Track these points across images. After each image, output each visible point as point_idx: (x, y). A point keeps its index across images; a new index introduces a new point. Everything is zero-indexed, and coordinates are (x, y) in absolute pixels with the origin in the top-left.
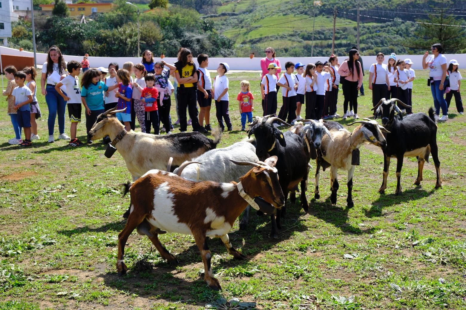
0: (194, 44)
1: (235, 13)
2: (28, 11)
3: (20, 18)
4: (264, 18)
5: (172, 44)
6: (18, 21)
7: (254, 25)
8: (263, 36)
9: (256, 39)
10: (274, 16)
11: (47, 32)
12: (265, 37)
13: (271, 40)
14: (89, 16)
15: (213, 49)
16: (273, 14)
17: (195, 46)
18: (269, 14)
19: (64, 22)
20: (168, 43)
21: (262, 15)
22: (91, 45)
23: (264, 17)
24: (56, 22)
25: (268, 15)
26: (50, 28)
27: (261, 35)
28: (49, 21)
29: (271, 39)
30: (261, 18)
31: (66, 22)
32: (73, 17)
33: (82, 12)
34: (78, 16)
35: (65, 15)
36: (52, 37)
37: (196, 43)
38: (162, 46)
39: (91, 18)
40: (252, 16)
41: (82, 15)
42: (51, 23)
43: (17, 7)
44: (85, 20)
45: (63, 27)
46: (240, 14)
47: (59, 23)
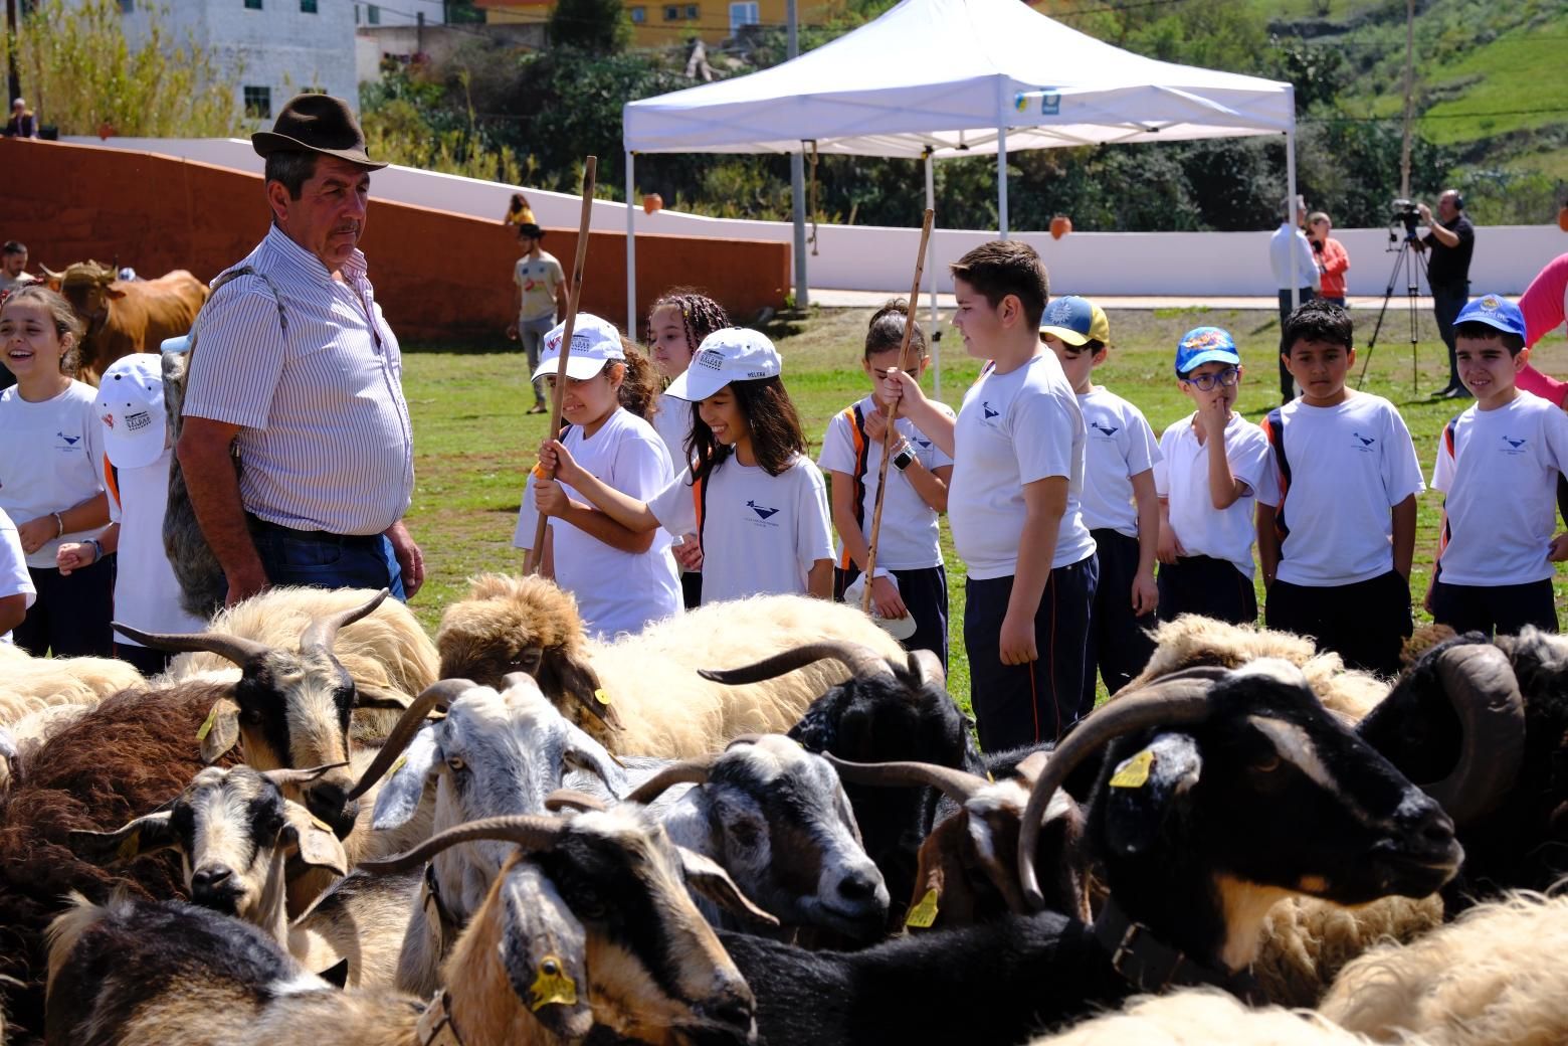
0: (1255, 172)
1: (1333, 20)
2: (422, 31)
3: (389, 62)
4: (1490, 40)
5: (1148, 175)
6: (381, 81)
7: (1440, 76)
8: (1498, 131)
9: (1458, 144)
10: (1544, 29)
11: (525, 125)
12: (1510, 136)
13: (1543, 150)
14: (726, 46)
15: (1351, 195)
16: (1541, 15)
17: (1261, 180)
18: (1515, 17)
19: (609, 77)
20: (1124, 172)
21: (1480, 27)
22: (747, 188)
23: (1492, 32)
24: (570, 76)
25: (1512, 26)
26: (538, 108)
27: (1489, 126)
28: (534, 72)
29: (1545, 142)
30: (1478, 40)
31: (618, 76)
32: (646, 50)
33: (689, 28)
34: (669, 46)
35: (609, 44)
36: (548, 152)
37: (1264, 165)
38: (1096, 187)
39: (732, 55)
40: (1424, 34)
41: (692, 41)
42: (543, 84)
43: (373, 12)
44: (705, 67)
45: (606, 101)
46: (1358, 25)
47: (587, 80)
